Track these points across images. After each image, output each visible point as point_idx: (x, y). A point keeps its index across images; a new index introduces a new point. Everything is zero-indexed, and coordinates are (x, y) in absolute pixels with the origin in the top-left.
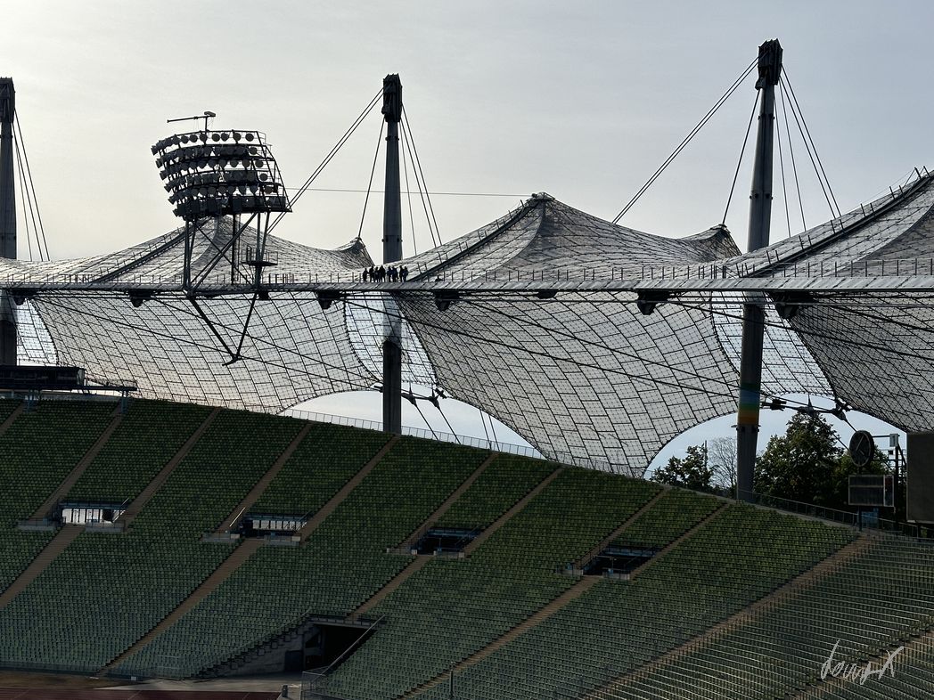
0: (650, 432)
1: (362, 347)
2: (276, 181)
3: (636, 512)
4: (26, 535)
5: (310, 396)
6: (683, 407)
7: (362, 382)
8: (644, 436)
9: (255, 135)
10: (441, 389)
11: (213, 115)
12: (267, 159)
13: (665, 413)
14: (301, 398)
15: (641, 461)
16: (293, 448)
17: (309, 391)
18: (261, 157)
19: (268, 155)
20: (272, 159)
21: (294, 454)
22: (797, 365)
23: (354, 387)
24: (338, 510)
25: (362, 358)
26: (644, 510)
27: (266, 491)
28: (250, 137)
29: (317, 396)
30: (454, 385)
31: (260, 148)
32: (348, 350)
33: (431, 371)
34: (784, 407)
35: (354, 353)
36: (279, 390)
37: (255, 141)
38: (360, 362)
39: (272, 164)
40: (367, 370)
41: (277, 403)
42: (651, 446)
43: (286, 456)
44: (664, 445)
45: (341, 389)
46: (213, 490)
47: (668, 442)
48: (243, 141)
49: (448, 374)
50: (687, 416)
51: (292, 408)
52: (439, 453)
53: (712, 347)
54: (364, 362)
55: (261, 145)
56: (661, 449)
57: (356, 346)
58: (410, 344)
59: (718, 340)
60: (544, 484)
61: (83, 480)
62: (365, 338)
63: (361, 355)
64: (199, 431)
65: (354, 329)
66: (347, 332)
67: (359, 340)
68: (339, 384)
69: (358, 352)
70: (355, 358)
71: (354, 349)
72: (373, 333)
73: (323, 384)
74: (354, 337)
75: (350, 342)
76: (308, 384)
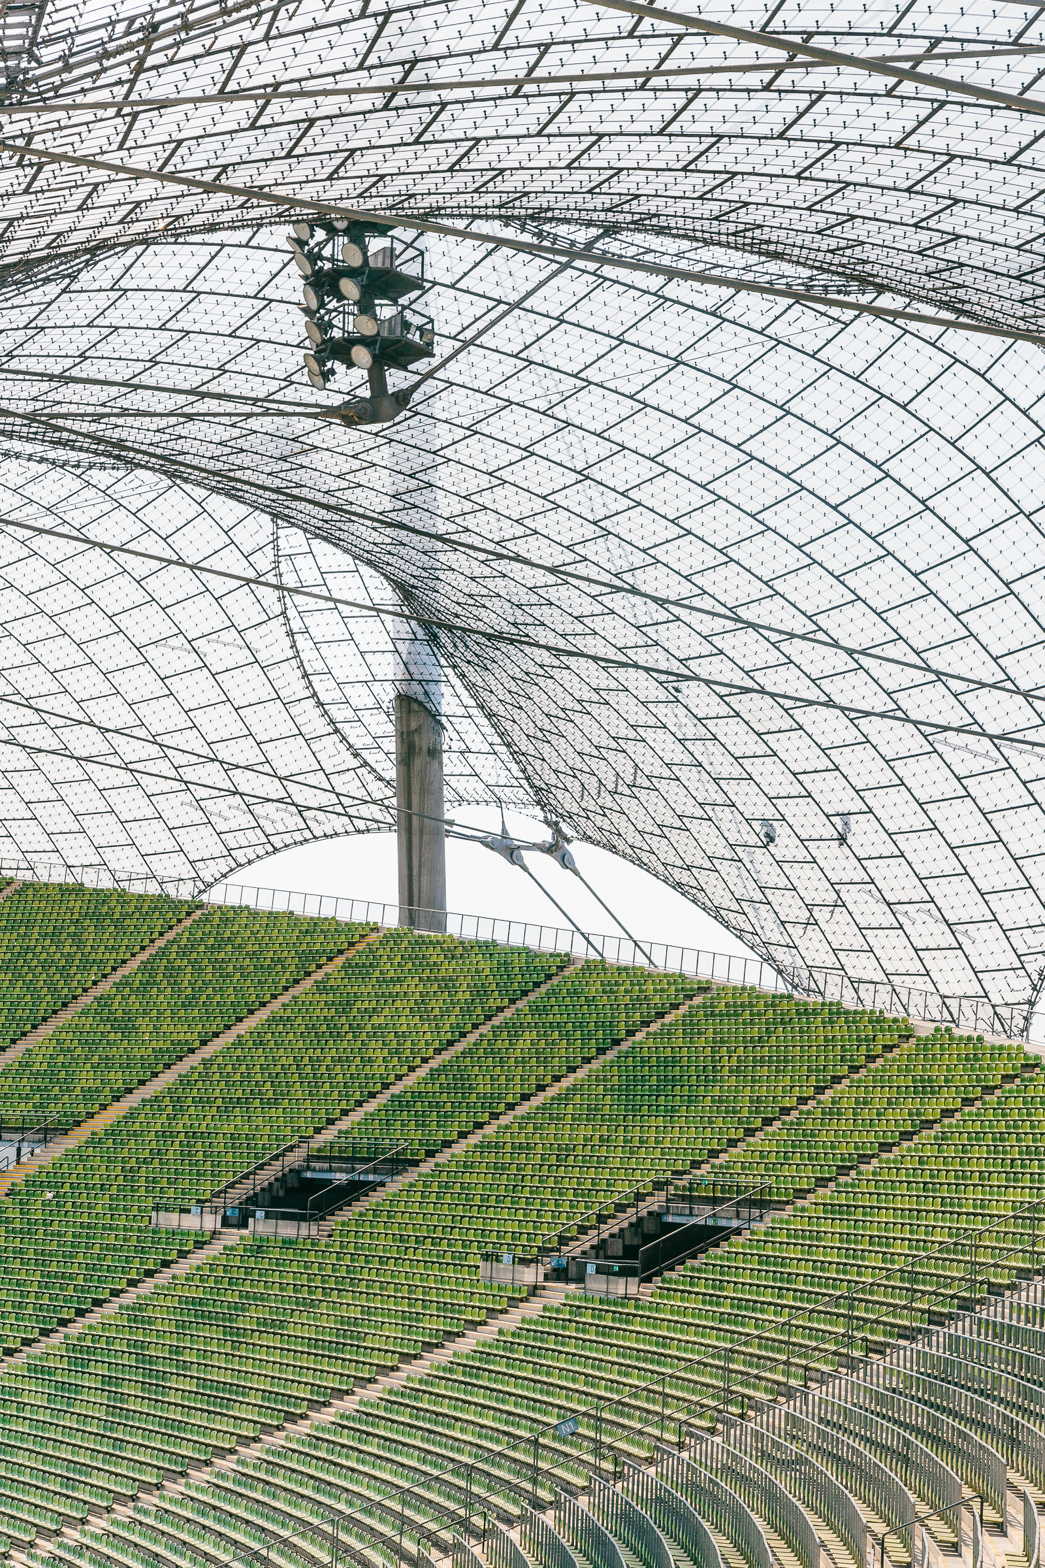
1: (350, 714)
5: (261, 852)
8: (1007, 910)
10: (553, 817)
14: (240, 855)
17: (252, 837)
21: (123, 983)
23: (361, 824)
29: (276, 850)
30: (568, 802)
32: (321, 726)
33: (515, 769)
35: (336, 731)
36: (183, 837)
38: (355, 754)
40: (381, 779)
41: (186, 871)
45: (329, 831)
49: (546, 773)
51: (225, 881)
54: (366, 756)
57: (337, 713)
58: (447, 692)
62: (349, 691)
65: (319, 666)
66: (305, 675)
67: (337, 695)
68: (320, 816)
69: (345, 728)
70: (342, 747)
71: (332, 722)
72: (363, 674)
73: (282, 819)
74: (326, 689)
75: (320, 704)
76: (246, 820)
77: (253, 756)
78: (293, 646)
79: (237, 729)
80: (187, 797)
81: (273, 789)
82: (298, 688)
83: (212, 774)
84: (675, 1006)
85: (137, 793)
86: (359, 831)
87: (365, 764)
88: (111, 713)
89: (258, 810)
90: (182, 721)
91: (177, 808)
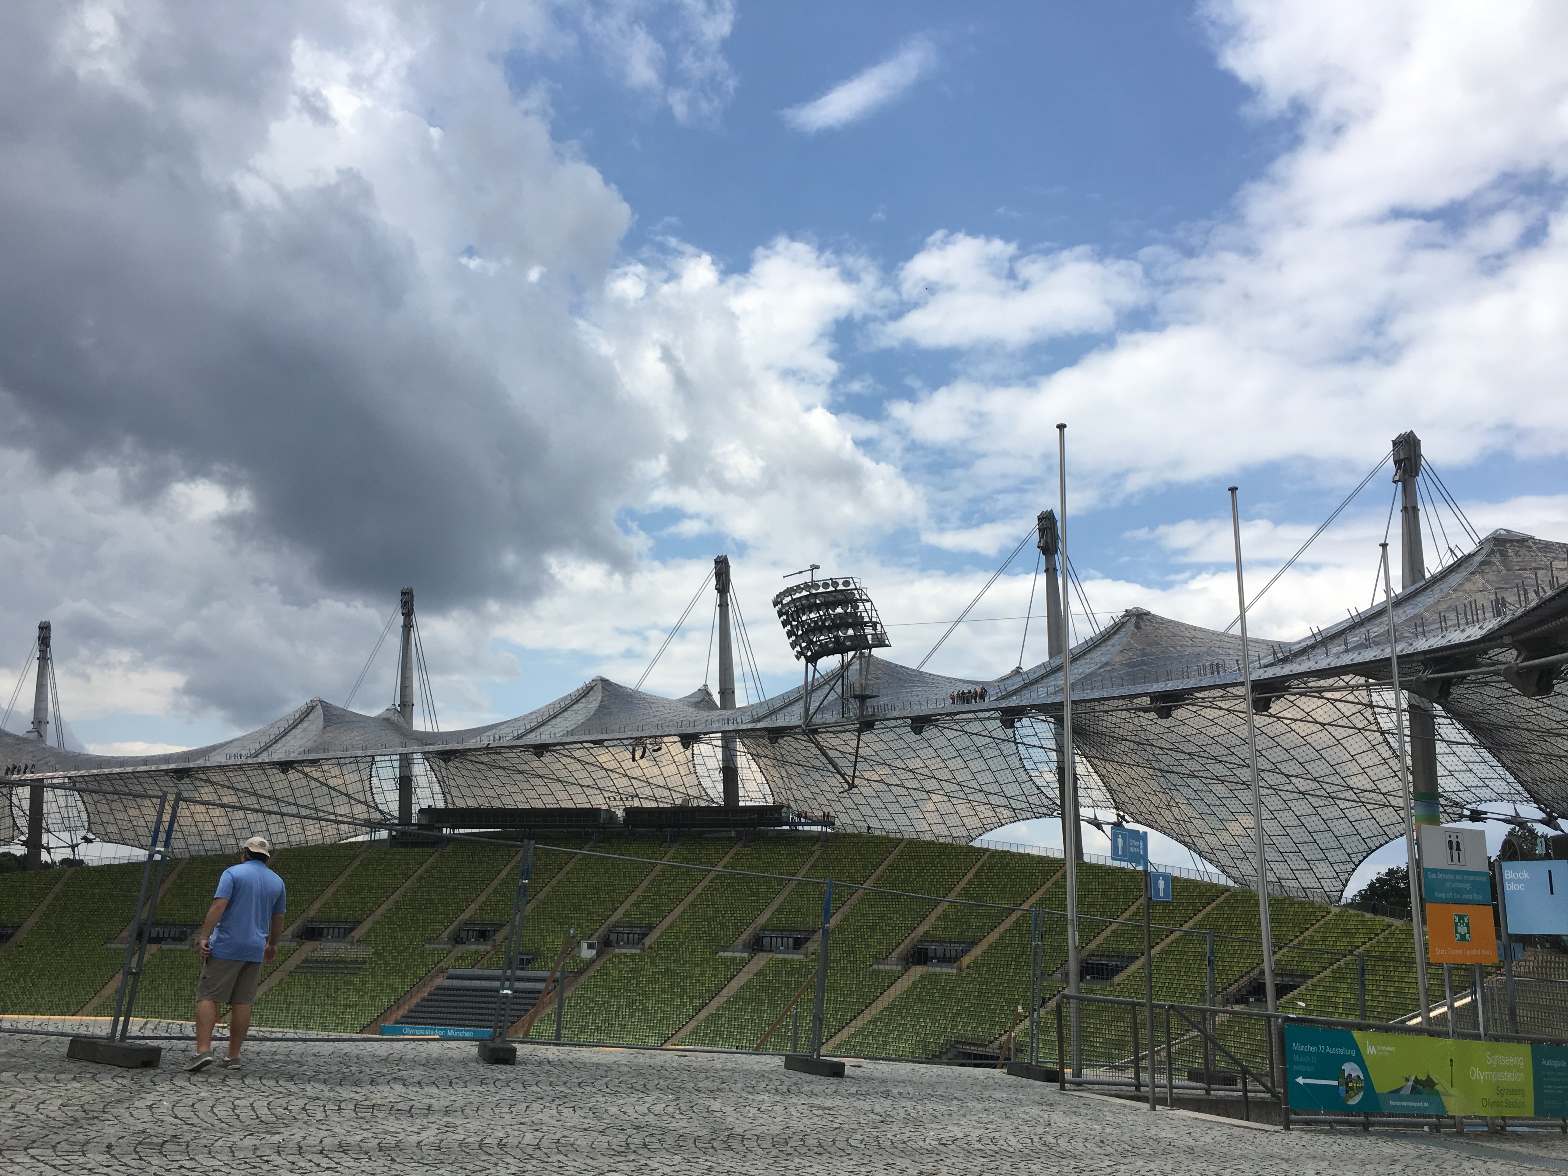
0: (1338, 852)
1: (1037, 774)
2: (874, 620)
3: (1297, 937)
4: (724, 960)
5: (996, 825)
6: (1368, 822)
7: (1045, 810)
8: (1333, 856)
9: (851, 580)
10: (1122, 813)
11: (817, 567)
12: (862, 601)
13: (1350, 830)
14: (987, 827)
15: (1335, 884)
16: (970, 875)
17: (993, 820)
18: (857, 600)
19: (864, 597)
20: (868, 601)
21: (970, 882)
22: (1483, 771)
23: (1038, 815)
24: (1002, 937)
25: (1040, 785)
26: (1306, 934)
27: (938, 919)
28: (847, 583)
29: (1003, 825)
30: (1132, 809)
31: (856, 592)
32: (1025, 778)
33: (1108, 795)
34: (1486, 819)
35: (1032, 780)
36: (965, 820)
37: (852, 586)
38: (1038, 789)
39: (868, 605)
40: (1047, 797)
41: (965, 833)
42: (1343, 867)
43: (963, 884)
44: (1357, 866)
45: (1025, 817)
46: (891, 919)
47: (1360, 862)
48: (841, 587)
49: (1124, 798)
50: (1376, 833)
51: (980, 838)
52: (1109, 879)
53: (1386, 756)
54: (1042, 788)
55: (856, 589)
56: (1354, 870)
57: (1032, 773)
58: (1082, 767)
59: (1391, 748)
60: (1209, 908)
61: (779, 910)
62: (1038, 765)
63: (1039, 782)
64: (886, 862)
65: (1027, 756)
66: (1021, 759)
67: (1033, 767)
68: (1022, 812)
69: (1035, 779)
70: (1033, 786)
71: (1030, 776)
72: (1046, 759)
73: (1006, 813)
74: (1028, 764)
75: (1026, 770)
76: (991, 814)
77: (997, 789)
78: (1017, 748)
79: (992, 780)
80: (969, 805)
81: (1004, 802)
82: (1018, 764)
83: (980, 797)
84: (1218, 897)
85: (949, 804)
86: (1037, 818)
87: (1042, 792)
88: (944, 774)
89: (997, 810)
90: (970, 777)
91: (963, 809)
